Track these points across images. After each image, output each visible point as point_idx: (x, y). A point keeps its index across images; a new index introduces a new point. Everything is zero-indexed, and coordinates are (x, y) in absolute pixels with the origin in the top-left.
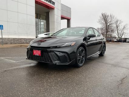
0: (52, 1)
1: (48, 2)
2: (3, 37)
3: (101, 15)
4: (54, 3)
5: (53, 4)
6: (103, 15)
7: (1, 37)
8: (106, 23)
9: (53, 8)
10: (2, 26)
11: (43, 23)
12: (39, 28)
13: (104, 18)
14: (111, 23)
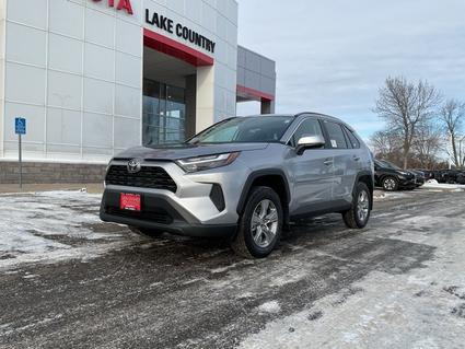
0: (204, 38)
1: (192, 42)
2: (23, 159)
3: (386, 86)
4: (213, 45)
5: (208, 48)
6: (390, 86)
7: (16, 158)
8: (404, 115)
9: (208, 63)
10: (23, 121)
11: (176, 114)
12: (161, 131)
13: (396, 96)
14: (423, 112)
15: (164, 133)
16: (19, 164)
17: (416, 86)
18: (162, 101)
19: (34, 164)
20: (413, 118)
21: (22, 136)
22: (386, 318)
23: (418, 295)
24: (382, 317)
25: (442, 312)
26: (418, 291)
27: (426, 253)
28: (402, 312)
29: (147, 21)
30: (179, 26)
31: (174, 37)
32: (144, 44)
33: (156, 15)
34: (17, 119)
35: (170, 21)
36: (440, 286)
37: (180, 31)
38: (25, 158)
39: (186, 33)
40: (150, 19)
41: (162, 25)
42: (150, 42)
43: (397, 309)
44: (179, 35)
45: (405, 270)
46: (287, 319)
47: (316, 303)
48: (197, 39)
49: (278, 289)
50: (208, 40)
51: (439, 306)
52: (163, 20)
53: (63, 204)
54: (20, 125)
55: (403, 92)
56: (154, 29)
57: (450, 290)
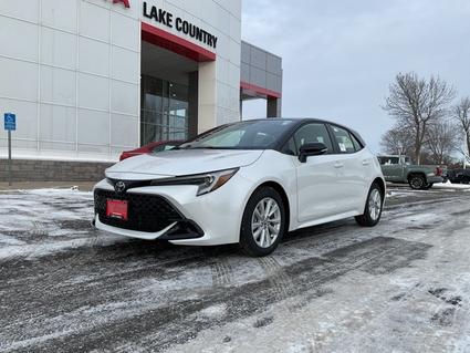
0: (205, 33)
1: (193, 36)
2: (13, 156)
3: (396, 83)
4: (215, 40)
5: (209, 43)
6: (401, 83)
7: (7, 156)
8: (415, 112)
9: (210, 59)
10: (13, 116)
11: (182, 113)
12: (165, 130)
13: (407, 93)
14: (435, 109)
15: (167, 132)
16: (10, 161)
17: (427, 82)
18: (165, 99)
19: (26, 162)
20: (424, 115)
21: (12, 132)
22: (349, 325)
23: (397, 298)
24: (344, 325)
25: (419, 319)
26: (398, 293)
27: (419, 251)
28: (371, 318)
29: (145, 14)
30: (179, 20)
31: (173, 31)
32: (142, 39)
33: (154, 9)
34: (6, 115)
35: (169, 15)
36: (426, 288)
37: (180, 25)
38: (15, 155)
39: (186, 27)
40: (148, 13)
41: (161, 19)
42: (148, 36)
43: (366, 314)
44: (179, 29)
45: (391, 270)
46: (229, 325)
47: (272, 307)
48: (199, 33)
49: (232, 291)
50: (209, 35)
51: (418, 312)
52: (162, 14)
53: (47, 200)
54: (10, 121)
55: (414, 88)
56: (153, 22)
57: (437, 292)
